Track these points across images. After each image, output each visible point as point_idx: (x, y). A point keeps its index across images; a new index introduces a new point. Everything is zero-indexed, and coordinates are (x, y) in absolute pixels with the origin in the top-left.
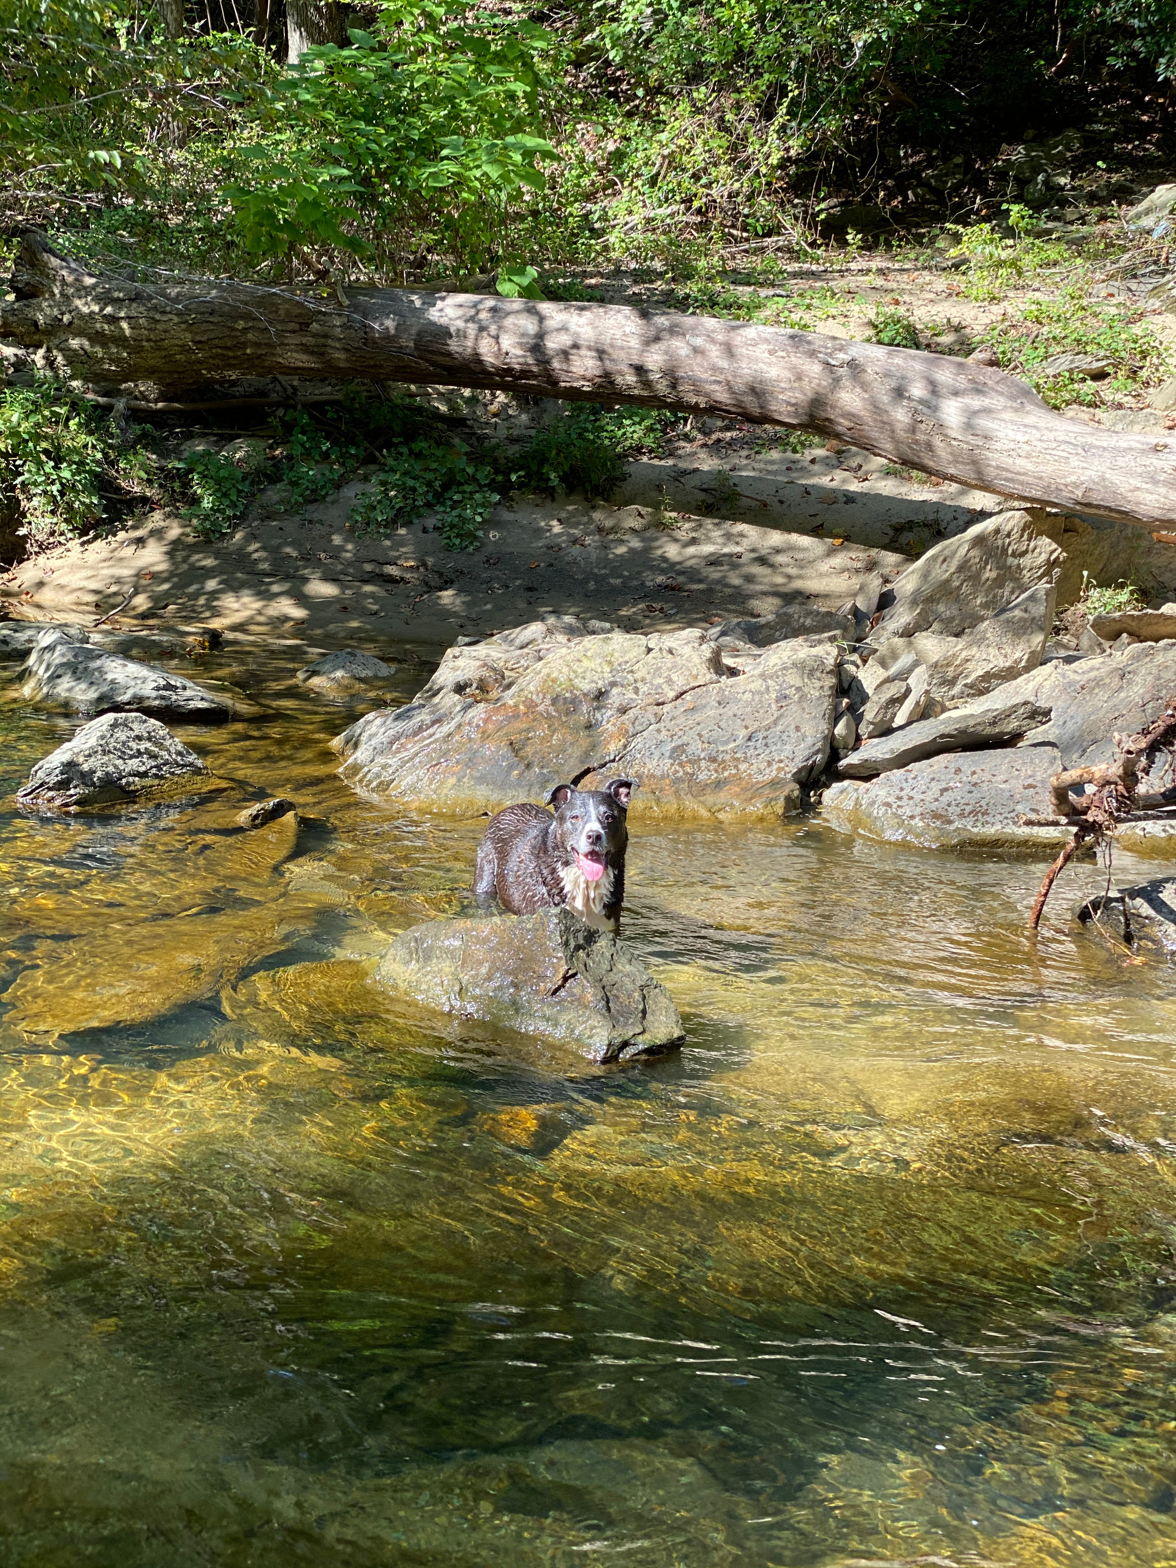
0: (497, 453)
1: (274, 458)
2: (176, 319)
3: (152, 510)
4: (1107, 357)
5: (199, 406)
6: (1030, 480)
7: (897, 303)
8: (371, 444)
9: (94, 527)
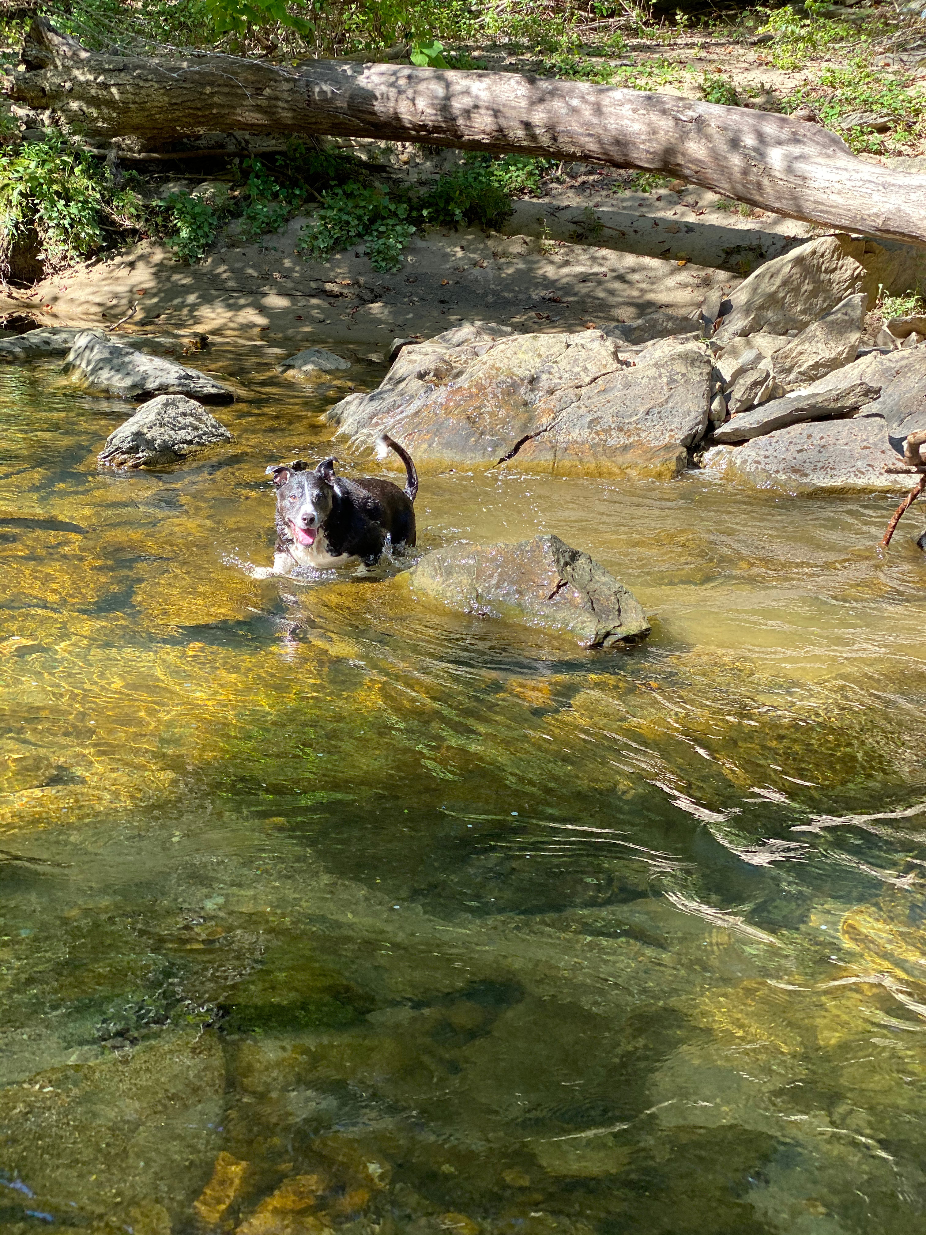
0: (411, 194)
1: (234, 197)
2: (156, 86)
3: (141, 239)
4: (889, 115)
5: (175, 156)
6: (841, 212)
7: (720, 71)
8: (311, 186)
9: (96, 253)
